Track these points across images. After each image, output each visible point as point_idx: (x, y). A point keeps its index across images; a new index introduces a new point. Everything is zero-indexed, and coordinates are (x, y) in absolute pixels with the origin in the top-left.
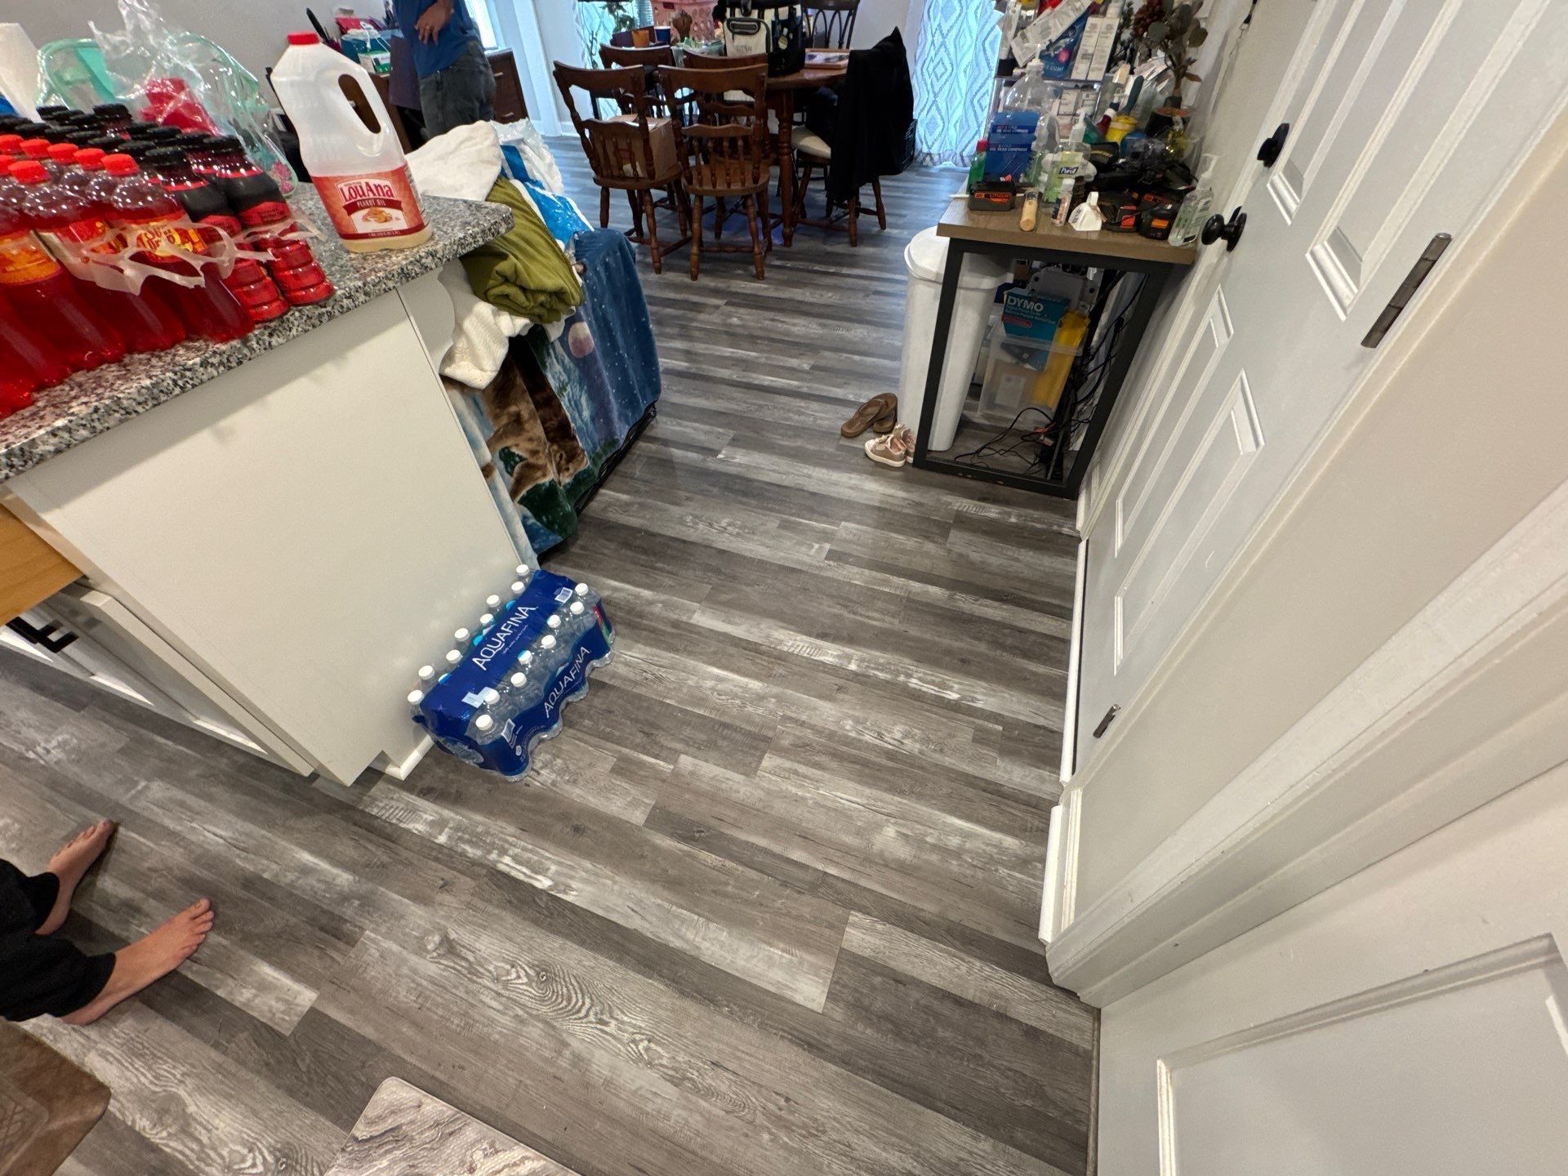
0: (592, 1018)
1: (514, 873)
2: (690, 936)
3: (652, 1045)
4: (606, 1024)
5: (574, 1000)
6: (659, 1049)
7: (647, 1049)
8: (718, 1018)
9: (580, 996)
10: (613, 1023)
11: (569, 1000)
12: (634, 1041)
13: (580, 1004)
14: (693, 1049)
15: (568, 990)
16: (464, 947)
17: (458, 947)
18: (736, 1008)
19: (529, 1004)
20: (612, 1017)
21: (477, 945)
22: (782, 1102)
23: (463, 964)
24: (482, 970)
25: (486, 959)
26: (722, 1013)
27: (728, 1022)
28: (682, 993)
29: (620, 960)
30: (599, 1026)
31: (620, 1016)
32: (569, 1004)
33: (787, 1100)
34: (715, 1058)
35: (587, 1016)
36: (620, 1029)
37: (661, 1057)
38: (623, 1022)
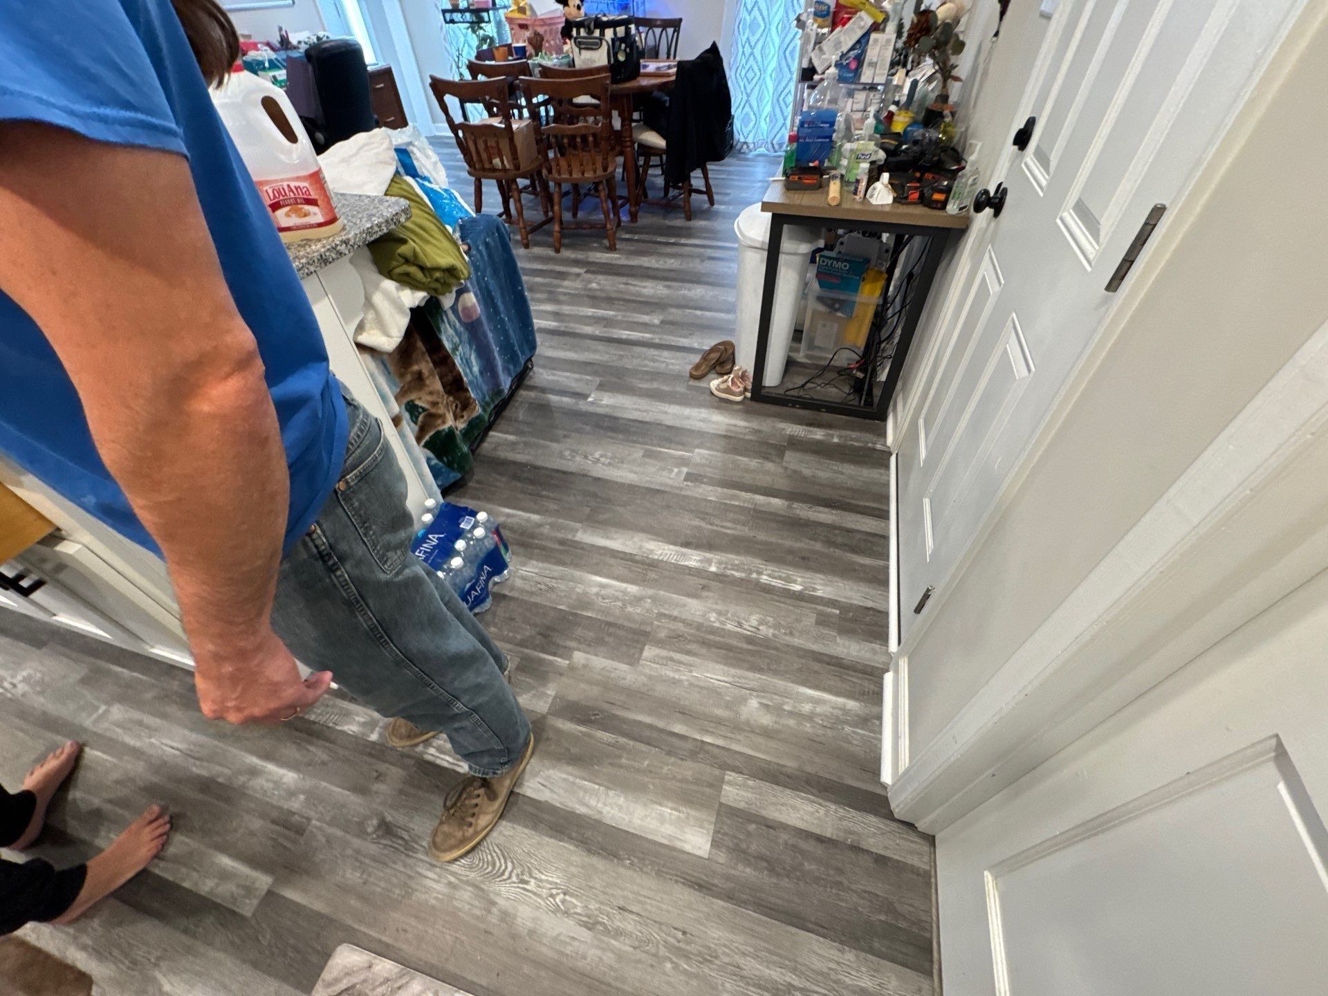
0: (514, 879)
1: (438, 762)
2: (593, 802)
3: (567, 898)
4: (527, 882)
5: (498, 864)
6: (573, 900)
7: (563, 902)
8: (622, 870)
9: (503, 861)
10: (533, 881)
11: (494, 865)
12: (552, 896)
13: (503, 868)
14: (602, 897)
15: (492, 857)
16: (399, 827)
17: (395, 829)
18: (635, 860)
19: (460, 872)
20: (531, 876)
21: (411, 825)
22: (680, 935)
23: (400, 842)
24: (416, 846)
25: (419, 837)
26: (624, 866)
27: (630, 873)
28: (589, 851)
29: (535, 828)
30: (521, 885)
31: (538, 875)
32: (494, 868)
33: (684, 933)
34: (621, 903)
35: (510, 877)
36: (539, 887)
37: (576, 906)
38: (541, 881)
